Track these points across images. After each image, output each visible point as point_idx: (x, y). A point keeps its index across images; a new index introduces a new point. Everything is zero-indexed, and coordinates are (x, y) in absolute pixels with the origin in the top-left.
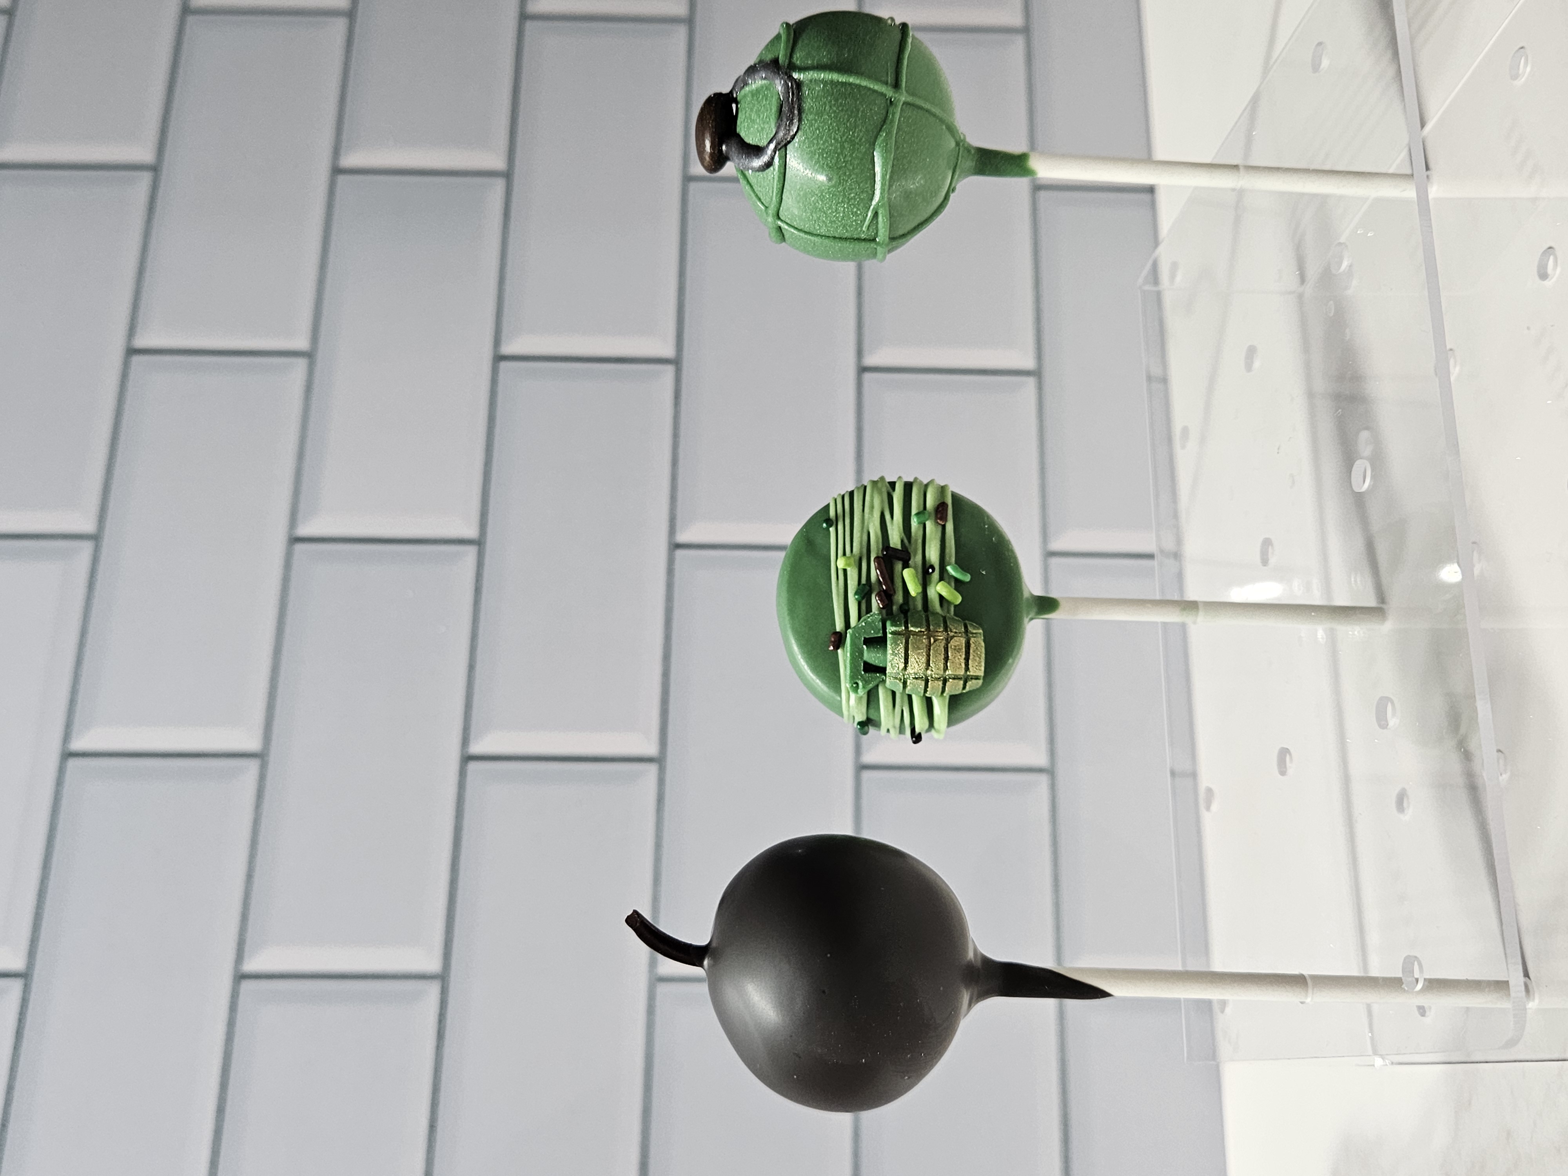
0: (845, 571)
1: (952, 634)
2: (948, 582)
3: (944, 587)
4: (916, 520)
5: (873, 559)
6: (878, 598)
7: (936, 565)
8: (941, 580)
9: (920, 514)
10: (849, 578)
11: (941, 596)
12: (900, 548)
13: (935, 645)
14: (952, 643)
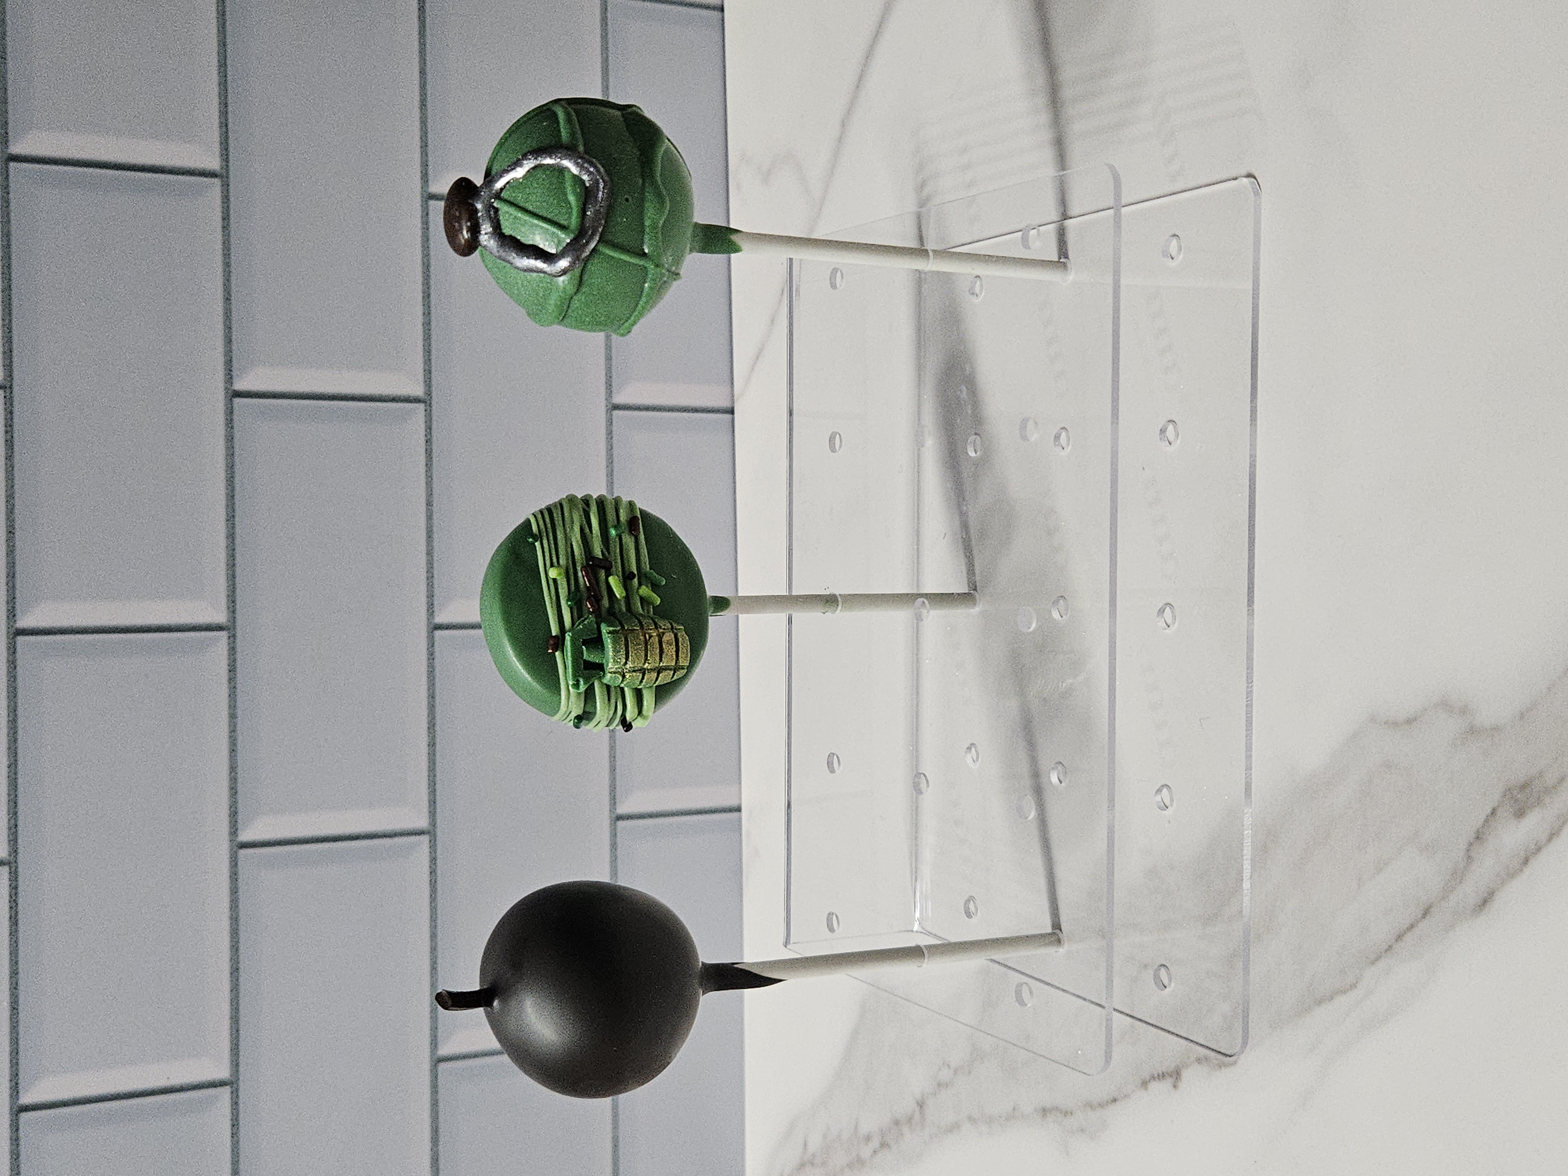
0: (555, 580)
1: (661, 631)
2: (647, 586)
3: (645, 591)
4: (613, 532)
5: (579, 568)
6: (588, 603)
7: (636, 572)
8: (640, 584)
9: (615, 527)
10: (560, 587)
11: (642, 599)
12: (602, 558)
13: (651, 641)
14: (665, 639)
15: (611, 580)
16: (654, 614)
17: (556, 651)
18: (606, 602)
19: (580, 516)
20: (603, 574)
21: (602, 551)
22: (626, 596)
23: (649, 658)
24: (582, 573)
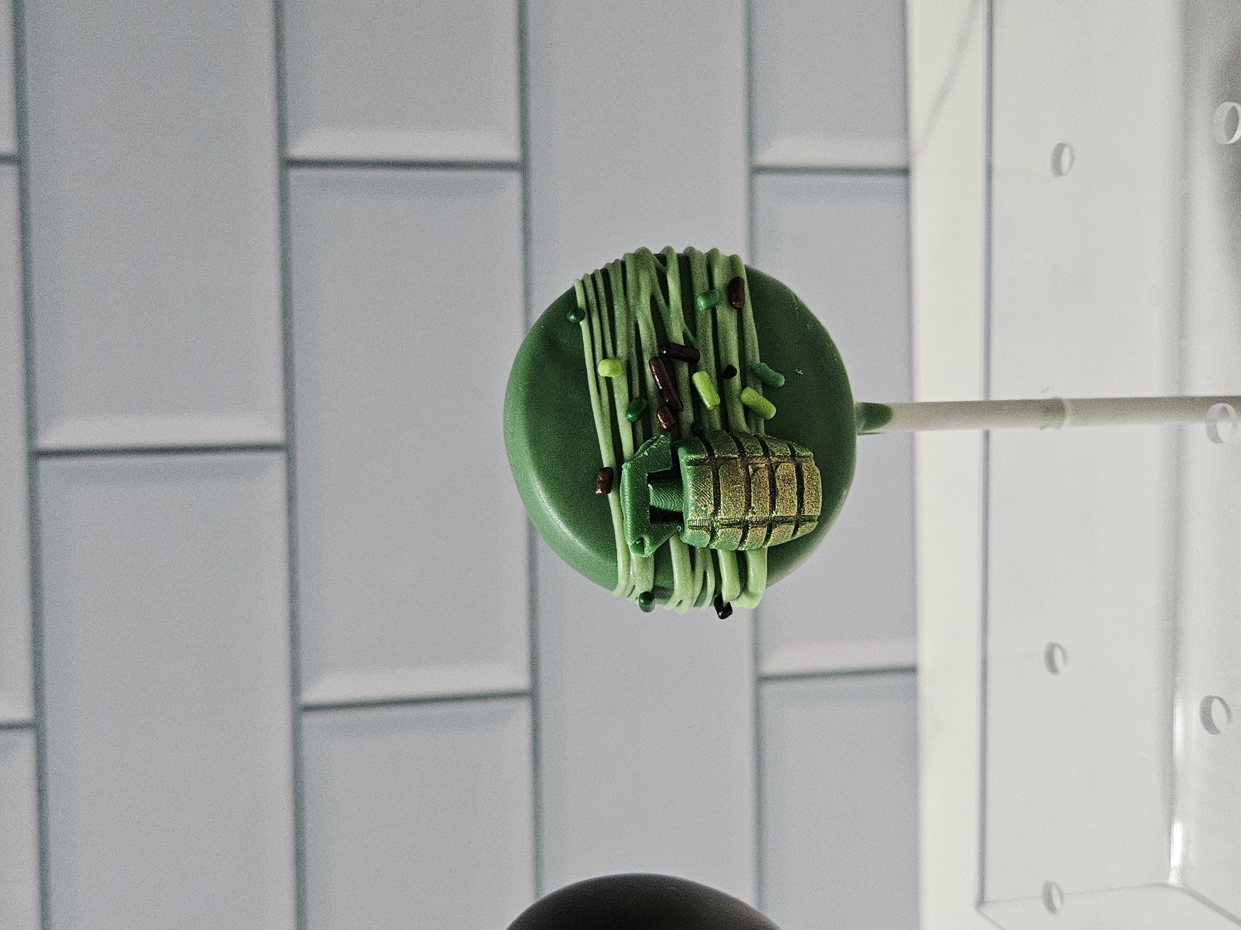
0: (608, 380)
1: (774, 460)
2: (755, 389)
3: (751, 396)
4: (701, 303)
5: (646, 361)
6: (659, 415)
7: (737, 366)
8: (744, 386)
9: (706, 295)
10: (615, 390)
11: (747, 409)
12: (683, 344)
13: (756, 476)
14: (780, 472)
15: (697, 378)
16: (766, 432)
17: (609, 492)
18: (688, 415)
19: (652, 281)
20: (684, 369)
21: (684, 334)
22: (721, 405)
23: (753, 505)
24: (651, 367)
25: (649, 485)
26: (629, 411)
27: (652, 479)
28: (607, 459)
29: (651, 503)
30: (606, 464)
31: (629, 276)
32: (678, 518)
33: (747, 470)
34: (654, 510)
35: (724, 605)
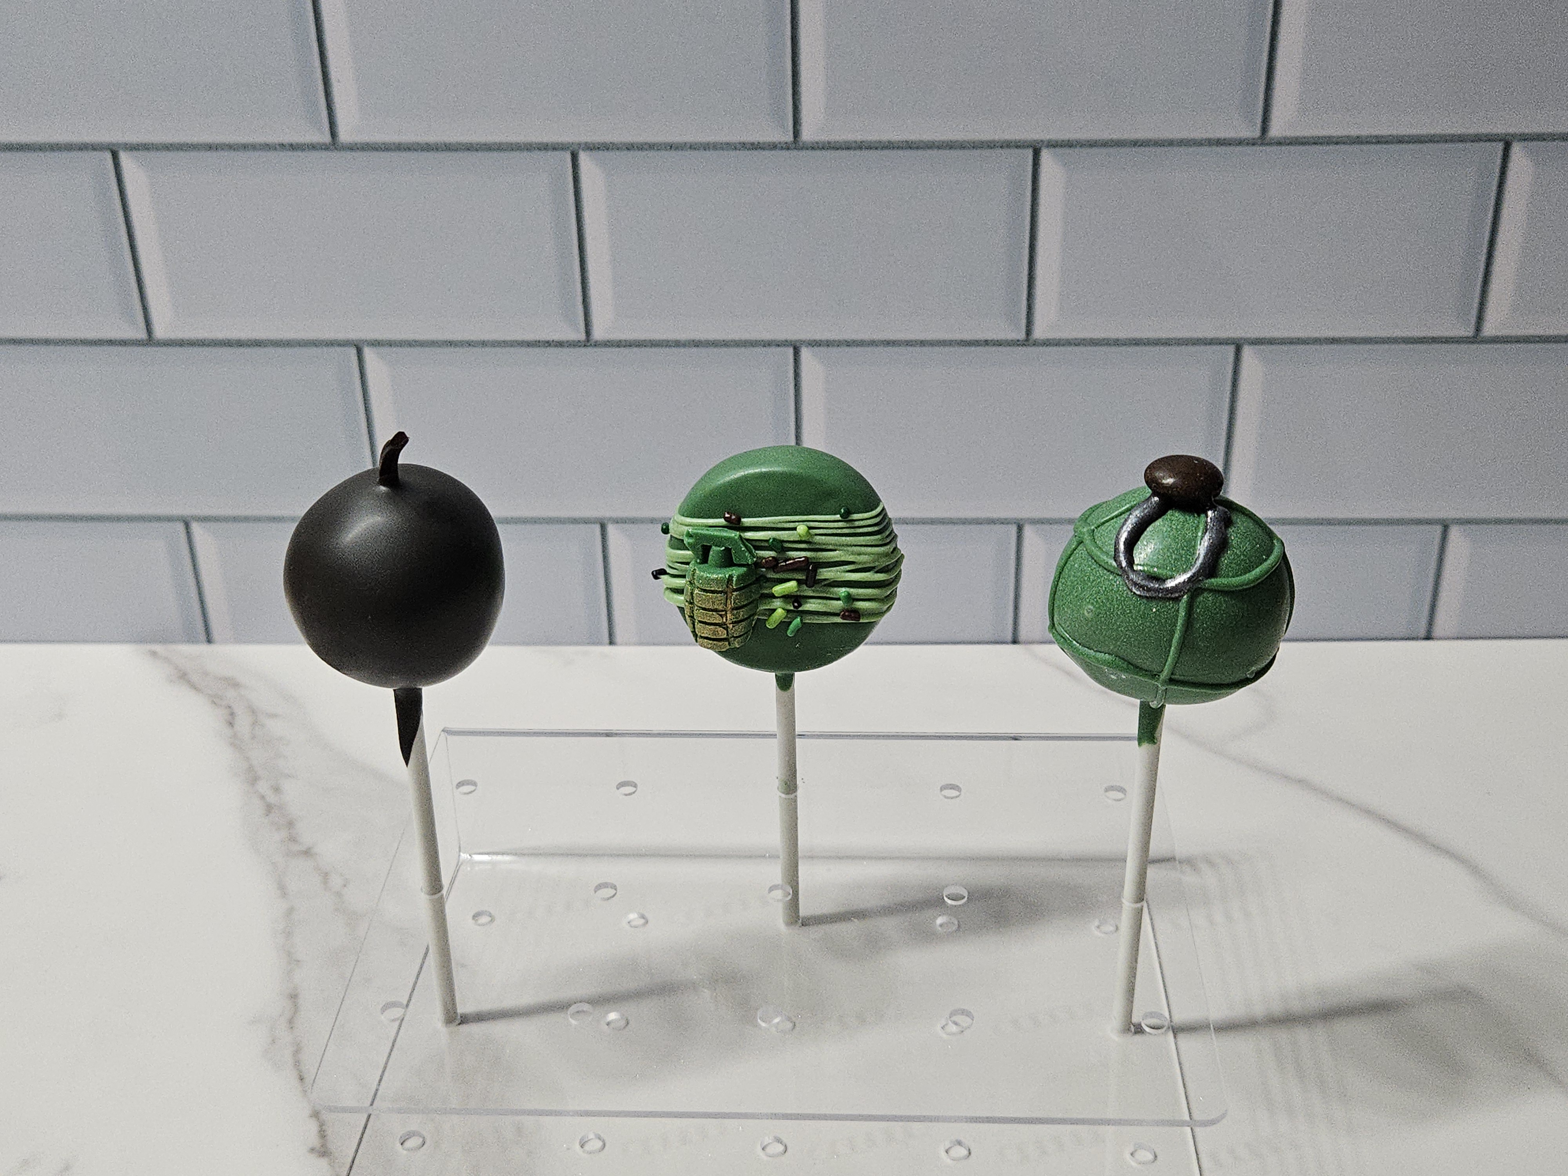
0: (795, 529)
1: (730, 627)
2: (784, 617)
3: (780, 615)
4: (846, 592)
5: (810, 554)
7: (801, 608)
8: (787, 610)
9: (848, 595)
10: (788, 532)
11: (772, 610)
12: (818, 577)
13: (717, 616)
14: (720, 628)
15: (793, 584)
17: (725, 520)
18: (771, 575)
19: (865, 563)
20: (800, 576)
22: (776, 596)
24: (804, 556)
25: (723, 548)
26: (774, 539)
27: (728, 550)
28: (747, 521)
29: (714, 548)
30: (743, 520)
31: (869, 549)
32: (704, 560)
33: (722, 611)
34: (711, 547)
35: (659, 576)
